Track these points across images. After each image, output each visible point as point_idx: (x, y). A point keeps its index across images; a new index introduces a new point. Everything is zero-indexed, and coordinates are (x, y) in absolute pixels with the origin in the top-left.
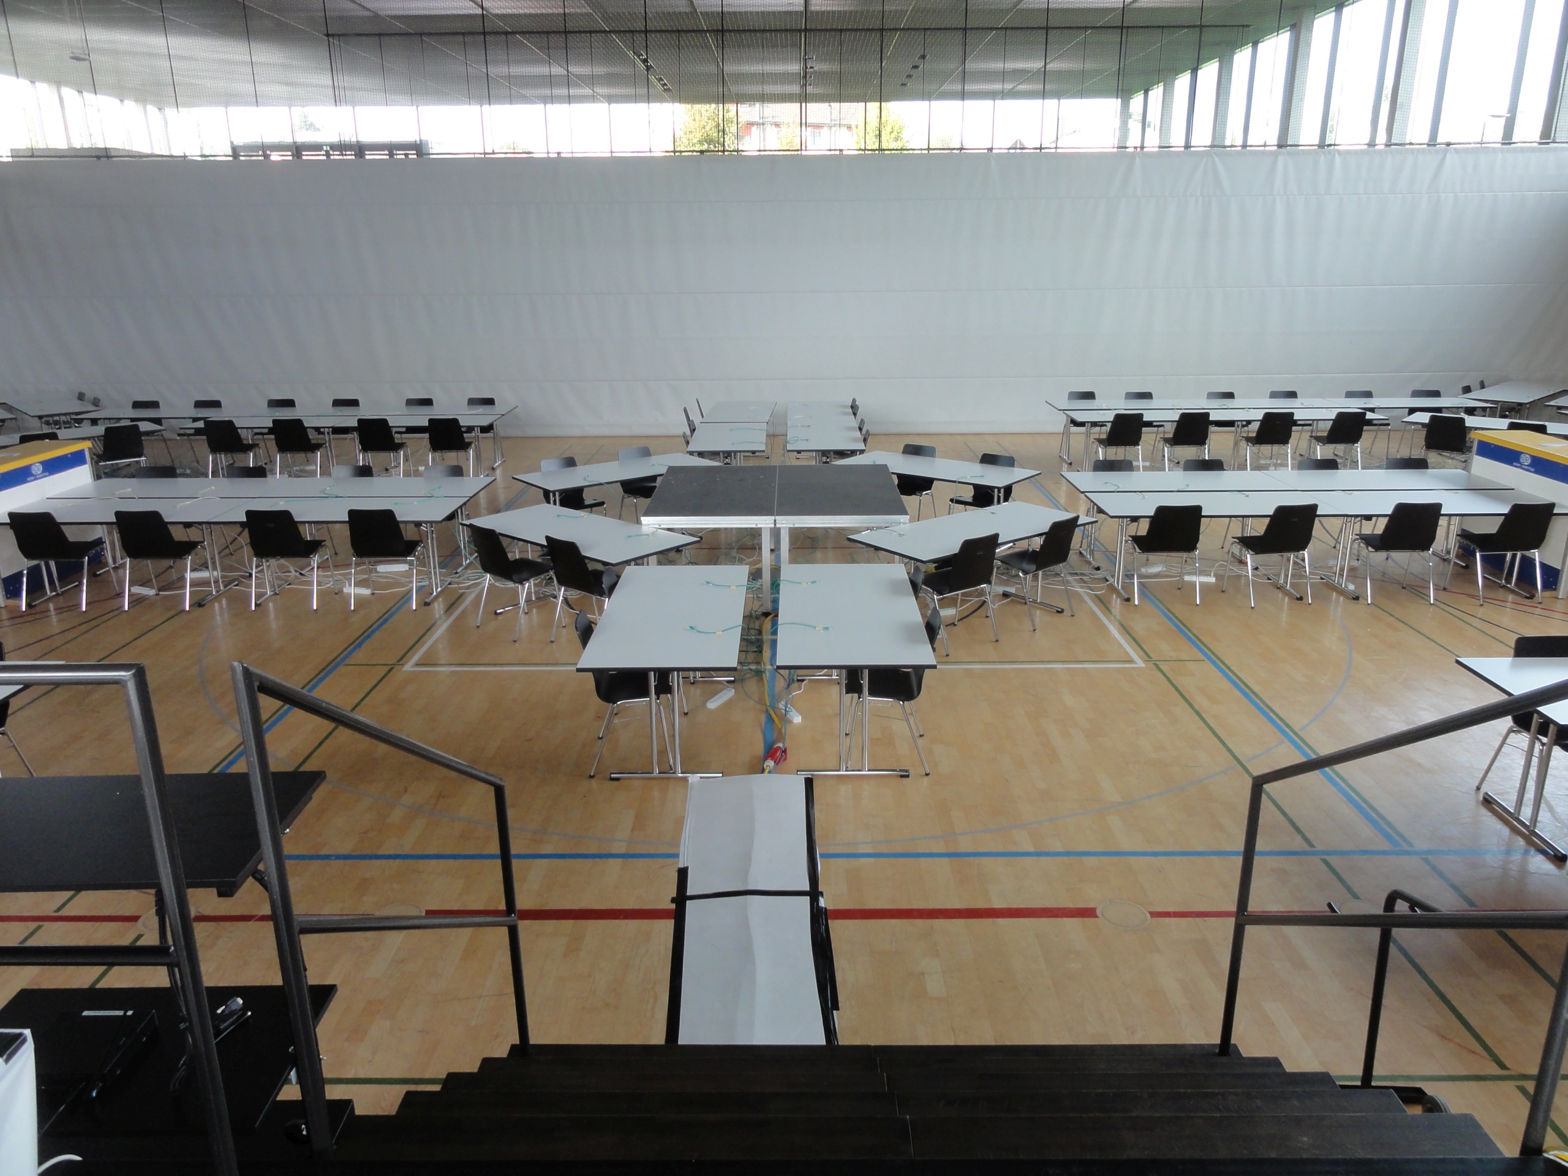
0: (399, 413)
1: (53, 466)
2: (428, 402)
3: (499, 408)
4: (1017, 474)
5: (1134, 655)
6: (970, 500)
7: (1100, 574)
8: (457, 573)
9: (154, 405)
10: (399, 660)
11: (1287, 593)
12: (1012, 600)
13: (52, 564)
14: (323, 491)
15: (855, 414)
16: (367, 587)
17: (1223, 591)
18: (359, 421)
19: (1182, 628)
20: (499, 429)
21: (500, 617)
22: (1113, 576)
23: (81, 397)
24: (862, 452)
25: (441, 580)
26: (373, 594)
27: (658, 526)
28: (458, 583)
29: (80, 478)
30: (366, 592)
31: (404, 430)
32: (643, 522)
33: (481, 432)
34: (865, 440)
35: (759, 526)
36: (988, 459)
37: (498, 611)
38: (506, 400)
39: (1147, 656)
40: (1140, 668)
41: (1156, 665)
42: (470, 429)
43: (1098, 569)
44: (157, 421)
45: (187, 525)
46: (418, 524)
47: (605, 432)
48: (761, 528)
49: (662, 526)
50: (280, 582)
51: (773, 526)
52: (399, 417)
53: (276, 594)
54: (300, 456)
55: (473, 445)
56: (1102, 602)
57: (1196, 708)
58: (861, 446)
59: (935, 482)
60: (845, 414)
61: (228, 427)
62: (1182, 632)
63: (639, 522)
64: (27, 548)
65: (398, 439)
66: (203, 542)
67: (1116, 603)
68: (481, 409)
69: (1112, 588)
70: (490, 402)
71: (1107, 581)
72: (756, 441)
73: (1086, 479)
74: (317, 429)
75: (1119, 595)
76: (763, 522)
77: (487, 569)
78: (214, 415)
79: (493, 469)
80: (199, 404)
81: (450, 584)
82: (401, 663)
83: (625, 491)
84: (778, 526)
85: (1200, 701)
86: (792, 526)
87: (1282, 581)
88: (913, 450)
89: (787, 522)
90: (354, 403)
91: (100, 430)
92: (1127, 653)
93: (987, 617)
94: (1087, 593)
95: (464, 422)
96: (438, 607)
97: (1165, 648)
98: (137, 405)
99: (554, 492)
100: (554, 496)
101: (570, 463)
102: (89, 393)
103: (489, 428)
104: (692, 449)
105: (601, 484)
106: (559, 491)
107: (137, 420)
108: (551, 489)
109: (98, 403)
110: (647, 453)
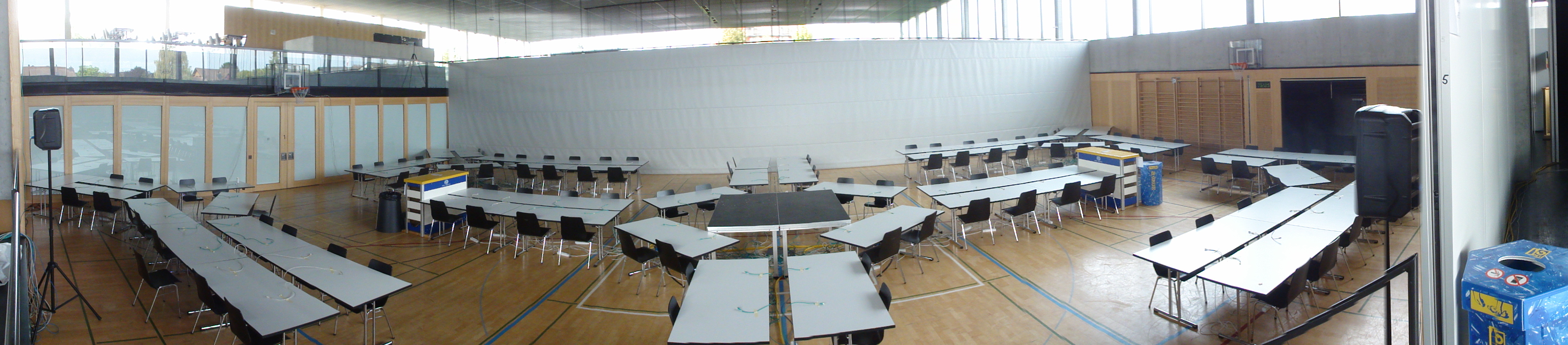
0: (596, 164)
1: (452, 181)
2: (609, 159)
3: (641, 162)
4: (895, 189)
5: (976, 280)
6: (873, 204)
7: (942, 236)
8: (612, 248)
9: (502, 155)
10: (576, 301)
11: (1027, 230)
12: (905, 257)
13: (444, 223)
14: (553, 204)
15: (809, 163)
16: (568, 253)
17: (1002, 235)
18: (578, 167)
19: (993, 259)
20: (640, 172)
21: (631, 277)
22: (951, 235)
23: (479, 150)
24: (817, 182)
25: (604, 252)
26: (570, 257)
27: (716, 232)
28: (612, 255)
29: (462, 187)
30: (567, 255)
31: (599, 172)
32: (708, 229)
33: (631, 174)
34: (817, 176)
35: (771, 230)
36: (880, 183)
37: (630, 274)
38: (644, 157)
39: (983, 279)
40: (982, 287)
41: (989, 283)
42: (627, 172)
43: (941, 233)
44: (502, 163)
45: (493, 215)
46: (593, 225)
47: (690, 172)
48: (771, 232)
49: (720, 232)
50: (530, 245)
51: (778, 230)
52: (597, 166)
53: (527, 251)
54: (554, 182)
55: (627, 180)
56: (949, 250)
57: (1017, 304)
58: (815, 179)
59: (855, 196)
60: (805, 162)
61: (525, 167)
62: (993, 261)
63: (706, 230)
64: (434, 216)
65: (594, 176)
66: (499, 222)
67: (955, 249)
68: (632, 163)
69: (952, 242)
70: (637, 159)
71: (948, 238)
72: (762, 178)
73: (930, 189)
74: (560, 170)
75: (956, 245)
76: (773, 229)
77: (625, 252)
78: (522, 162)
79: (636, 190)
80: (519, 156)
81: (608, 255)
82: (576, 303)
83: (699, 207)
84: (781, 230)
85: (1018, 300)
86: (788, 229)
87: (1024, 226)
88: (842, 181)
89: (785, 228)
90: (578, 158)
91: (478, 165)
92: (972, 279)
93: (896, 268)
94: (941, 247)
95: (624, 169)
96: (601, 268)
97: (990, 272)
98: (497, 155)
99: (663, 209)
100: (663, 210)
101: (671, 193)
102: (482, 149)
103: (635, 172)
104: (731, 184)
105: (686, 205)
106: (666, 209)
107: (494, 162)
108: (661, 208)
109: (483, 153)
110: (709, 187)
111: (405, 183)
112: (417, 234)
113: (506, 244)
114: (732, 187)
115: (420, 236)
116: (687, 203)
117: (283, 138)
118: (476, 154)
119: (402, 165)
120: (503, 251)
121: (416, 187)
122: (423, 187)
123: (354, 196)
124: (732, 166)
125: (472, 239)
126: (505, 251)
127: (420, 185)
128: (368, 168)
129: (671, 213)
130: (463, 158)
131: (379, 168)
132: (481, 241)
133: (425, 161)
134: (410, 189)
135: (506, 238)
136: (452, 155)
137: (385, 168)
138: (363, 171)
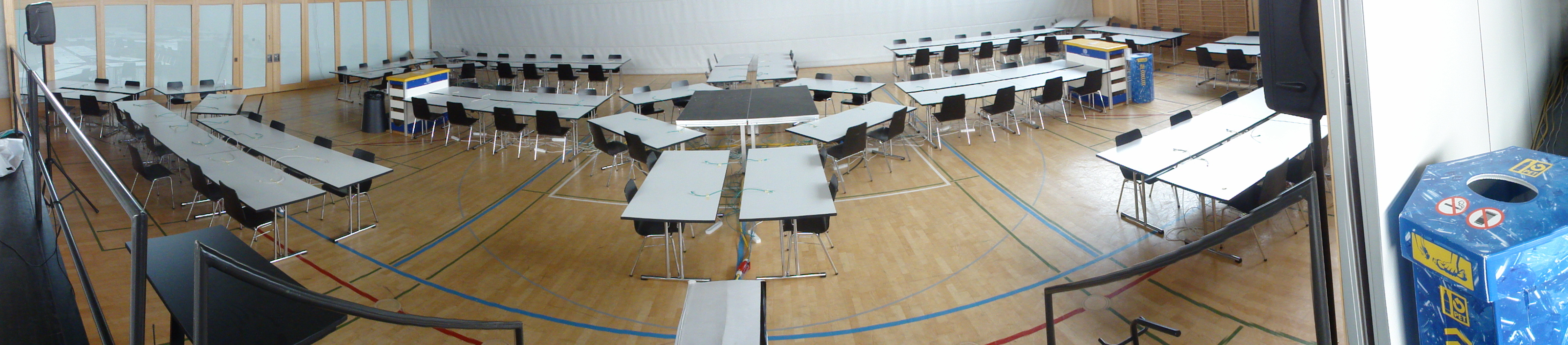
0: (578, 62)
1: (435, 79)
2: (592, 57)
3: (623, 60)
4: (874, 86)
5: (944, 180)
6: (851, 101)
7: (920, 135)
8: (588, 145)
9: (485, 55)
10: (549, 191)
11: (1006, 130)
12: (878, 155)
13: (426, 121)
14: (531, 100)
15: (791, 58)
16: (544, 149)
17: (980, 136)
18: (560, 65)
19: (965, 159)
20: (621, 70)
21: (604, 172)
22: (927, 135)
23: (463, 51)
24: (795, 79)
25: (579, 148)
26: (547, 153)
27: (685, 126)
28: (586, 150)
29: (443, 85)
30: (543, 151)
31: (580, 70)
32: (677, 124)
33: (613, 72)
34: (797, 72)
36: (859, 79)
37: (605, 168)
38: (626, 55)
39: (951, 179)
40: (949, 186)
41: (956, 183)
42: (607, 71)
43: (919, 132)
44: (484, 62)
45: (473, 111)
46: (568, 120)
47: (672, 72)
48: (740, 126)
49: (688, 126)
50: (509, 142)
51: (746, 124)
52: (578, 64)
53: (504, 147)
55: (608, 78)
56: (923, 150)
57: (981, 204)
58: (794, 76)
59: (833, 93)
60: (787, 58)
61: (507, 66)
62: (965, 161)
63: (675, 124)
64: (417, 115)
65: (575, 74)
66: (479, 119)
67: (930, 150)
68: (614, 61)
69: (927, 142)
70: (619, 57)
71: (924, 138)
72: (741, 75)
73: (908, 86)
74: (540, 69)
75: (931, 145)
76: (743, 122)
77: (597, 146)
78: (504, 61)
80: (500, 56)
81: (583, 151)
83: (675, 104)
84: (750, 124)
85: (982, 200)
86: (756, 124)
87: (1005, 125)
88: (820, 77)
89: (754, 122)
90: (559, 56)
91: (461, 65)
92: (940, 179)
93: (865, 166)
94: (915, 147)
95: (605, 67)
96: (575, 163)
97: (959, 172)
98: (479, 55)
99: (638, 105)
100: (638, 107)
101: (647, 89)
102: (466, 49)
103: (617, 70)
104: (709, 80)
105: (661, 101)
106: (640, 104)
107: (477, 61)
108: (636, 103)
109: (467, 54)
110: (686, 83)
111: (387, 81)
112: (401, 133)
113: (486, 142)
114: (709, 83)
115: (404, 136)
116: (662, 99)
117: (268, 38)
118: (460, 54)
119: (386, 66)
120: (483, 149)
121: (398, 85)
122: (405, 85)
123: (339, 99)
124: (713, 64)
125: (453, 137)
126: (485, 148)
127: (402, 82)
128: (353, 69)
129: (647, 109)
130: (447, 58)
131: (363, 70)
132: (461, 139)
133: (409, 62)
134: (393, 87)
135: (487, 136)
136: (435, 56)
137: (369, 69)
138: (348, 73)
